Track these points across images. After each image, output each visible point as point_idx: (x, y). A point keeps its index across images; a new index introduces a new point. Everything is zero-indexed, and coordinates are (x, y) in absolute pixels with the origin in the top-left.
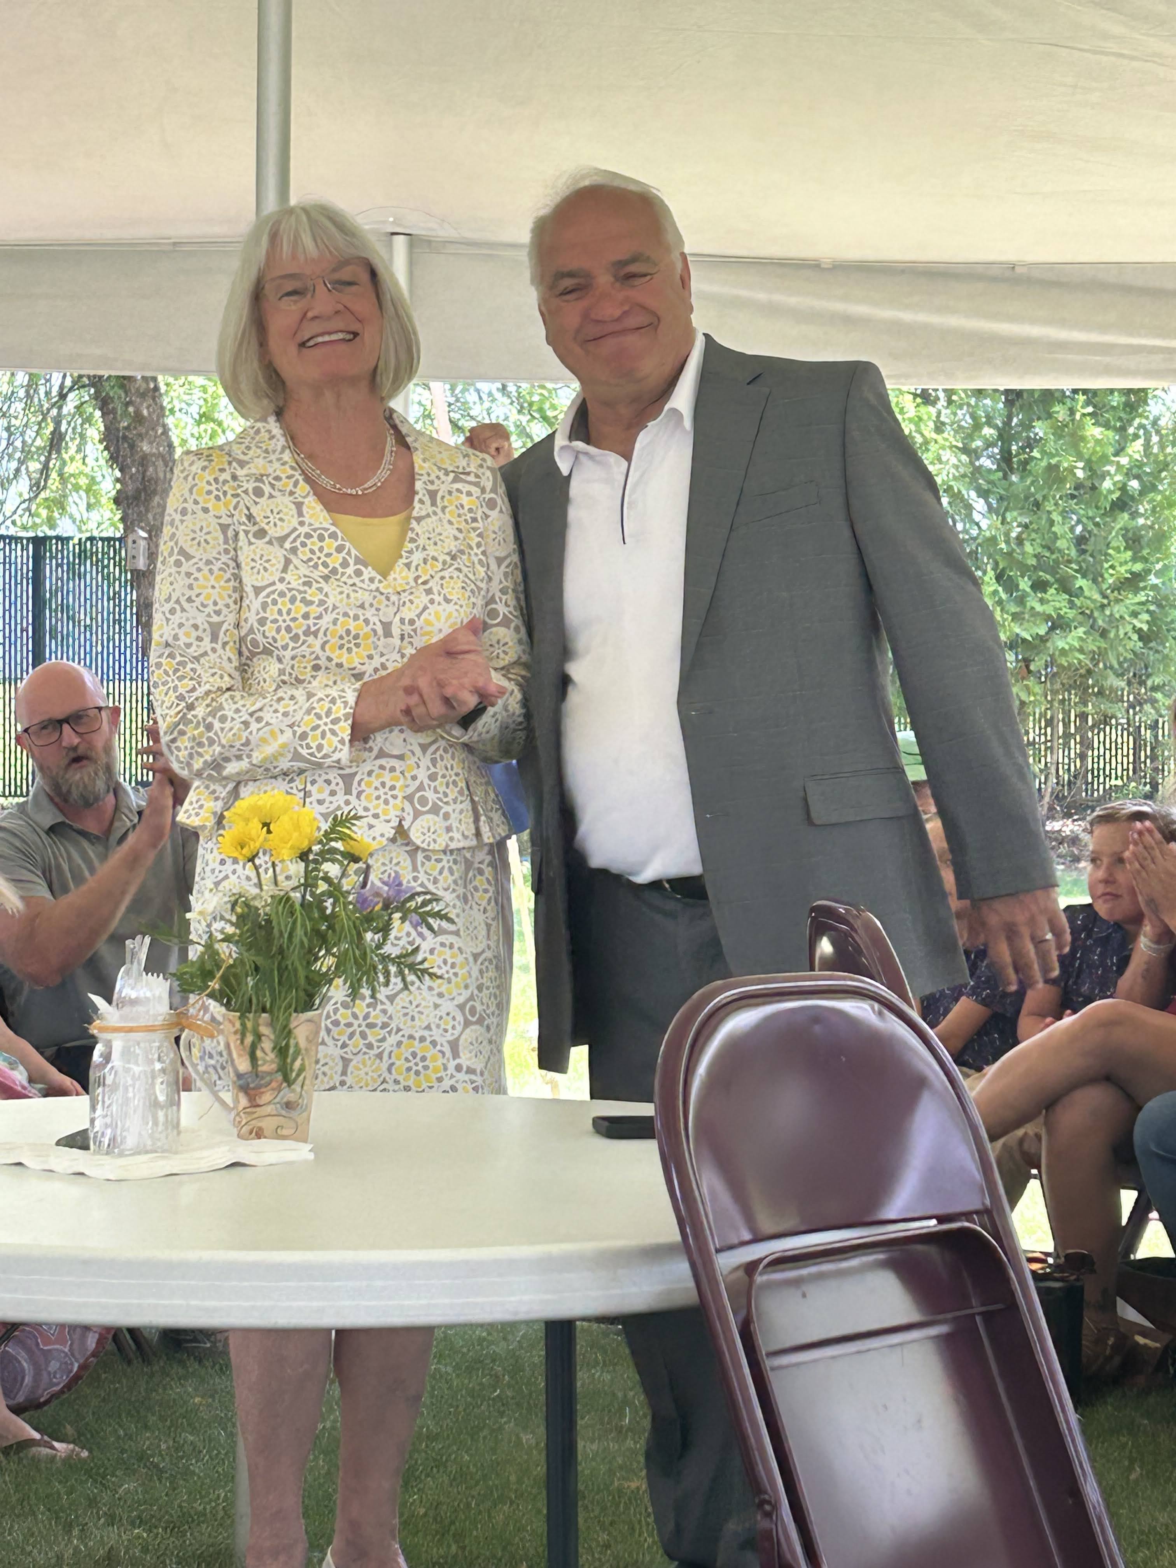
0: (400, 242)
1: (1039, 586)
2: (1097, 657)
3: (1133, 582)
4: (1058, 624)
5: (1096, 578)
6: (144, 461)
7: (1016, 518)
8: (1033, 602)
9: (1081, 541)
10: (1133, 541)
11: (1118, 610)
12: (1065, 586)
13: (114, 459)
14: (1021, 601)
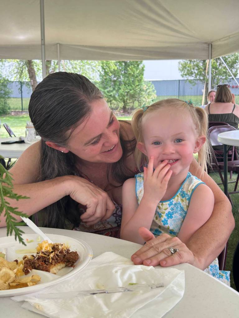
0: (58, 44)
1: (129, 86)
2: (135, 93)
3: (138, 85)
4: (131, 90)
5: (134, 84)
6: (32, 73)
7: (126, 79)
8: (128, 88)
9: (133, 81)
10: (138, 81)
11: (137, 88)
12: (131, 86)
13: (29, 73)
14: (126, 87)
